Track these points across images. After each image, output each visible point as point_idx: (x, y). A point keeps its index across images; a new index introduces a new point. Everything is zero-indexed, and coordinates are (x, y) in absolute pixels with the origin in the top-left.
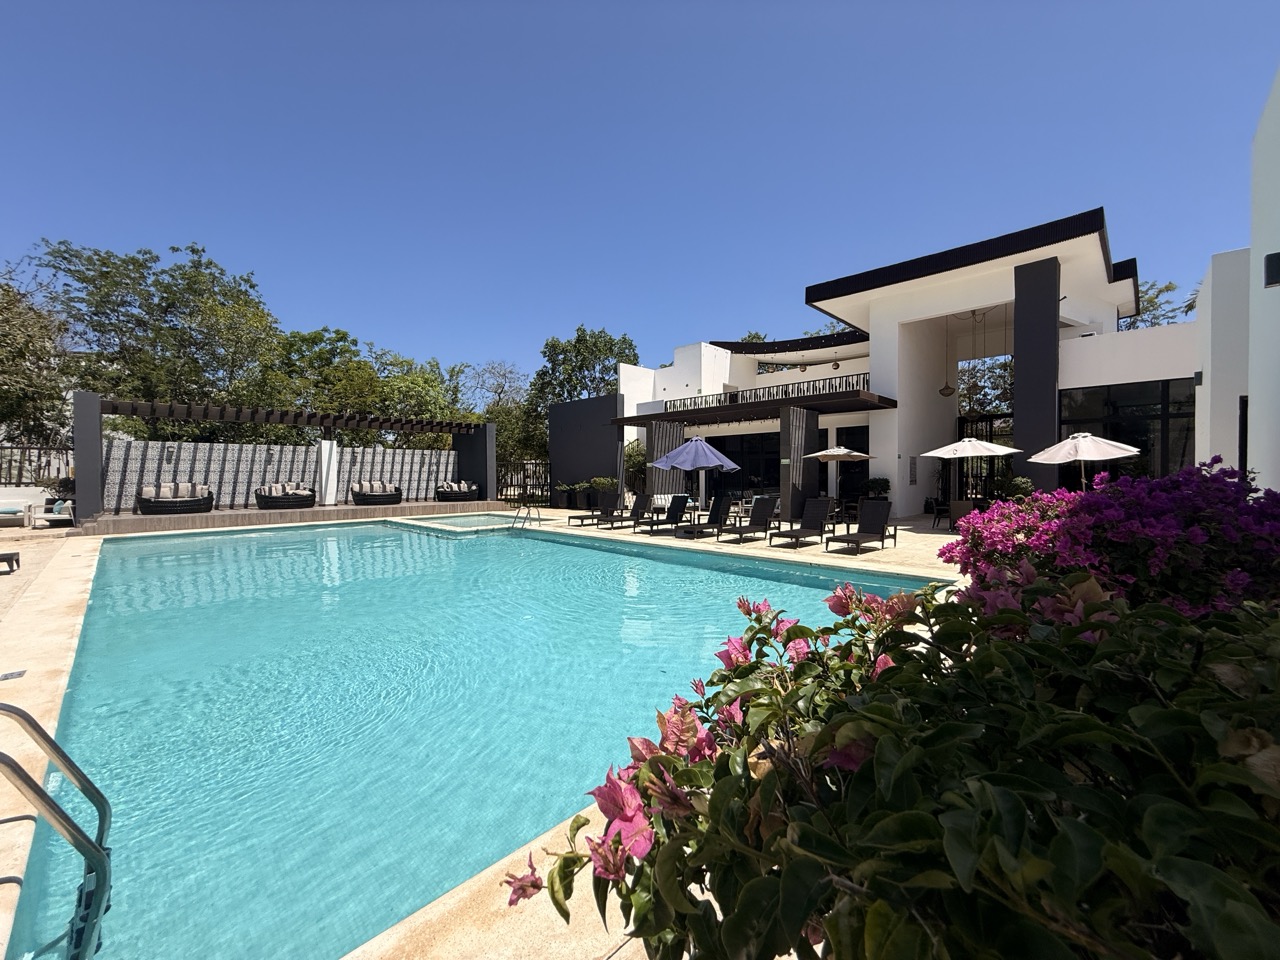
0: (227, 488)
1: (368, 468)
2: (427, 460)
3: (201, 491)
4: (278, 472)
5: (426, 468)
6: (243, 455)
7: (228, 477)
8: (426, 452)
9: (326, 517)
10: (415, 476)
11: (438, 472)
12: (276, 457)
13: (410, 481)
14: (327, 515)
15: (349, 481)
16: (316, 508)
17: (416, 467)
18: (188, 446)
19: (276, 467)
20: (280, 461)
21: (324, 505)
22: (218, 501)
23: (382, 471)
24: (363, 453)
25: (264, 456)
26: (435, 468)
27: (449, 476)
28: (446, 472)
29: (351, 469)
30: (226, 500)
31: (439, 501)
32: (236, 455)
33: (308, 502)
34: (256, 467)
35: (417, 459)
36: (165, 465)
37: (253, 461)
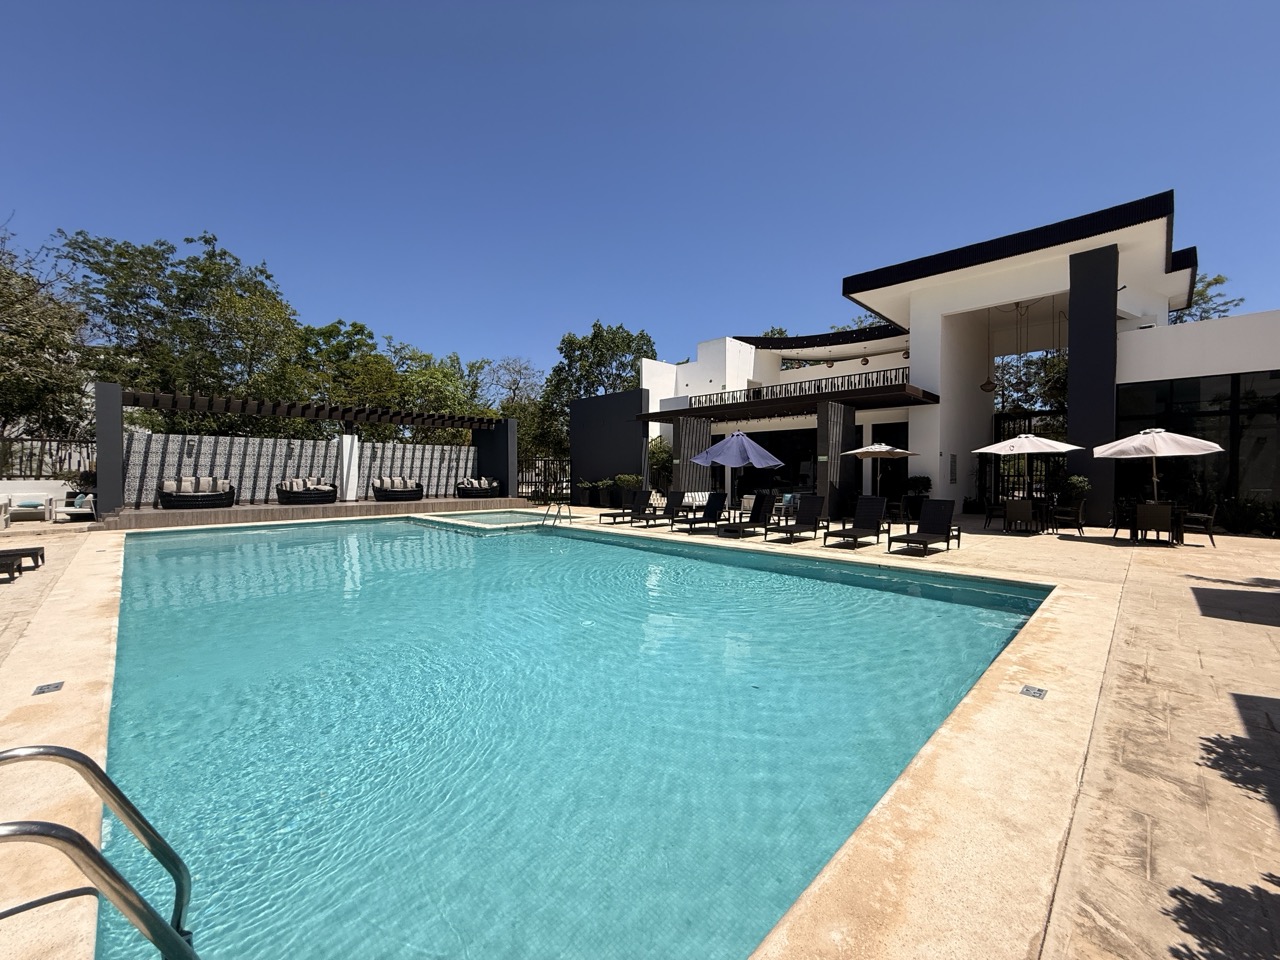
0: (248, 483)
1: (388, 463)
2: (447, 456)
3: (223, 485)
4: (299, 467)
5: (446, 463)
6: (264, 449)
7: (249, 471)
8: (446, 447)
9: (349, 513)
10: (435, 472)
11: (457, 469)
12: (297, 451)
13: (430, 477)
14: (350, 511)
15: (369, 477)
16: (338, 504)
17: (436, 463)
18: (209, 440)
19: (296, 462)
20: (300, 456)
21: (345, 501)
22: (239, 496)
23: (402, 467)
24: (384, 448)
25: (284, 450)
26: (454, 464)
27: (469, 472)
28: (466, 468)
29: (371, 464)
30: (246, 495)
31: (460, 497)
32: (257, 450)
33: (330, 497)
34: (277, 462)
35: (437, 455)
36: (186, 459)
37: (273, 455)
